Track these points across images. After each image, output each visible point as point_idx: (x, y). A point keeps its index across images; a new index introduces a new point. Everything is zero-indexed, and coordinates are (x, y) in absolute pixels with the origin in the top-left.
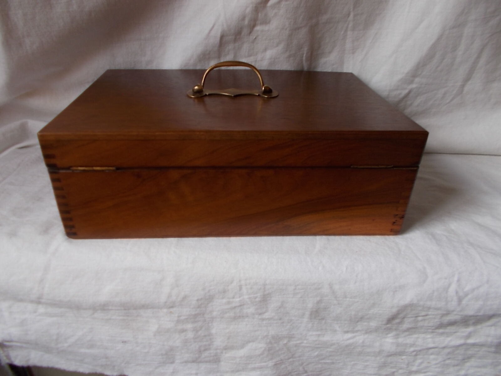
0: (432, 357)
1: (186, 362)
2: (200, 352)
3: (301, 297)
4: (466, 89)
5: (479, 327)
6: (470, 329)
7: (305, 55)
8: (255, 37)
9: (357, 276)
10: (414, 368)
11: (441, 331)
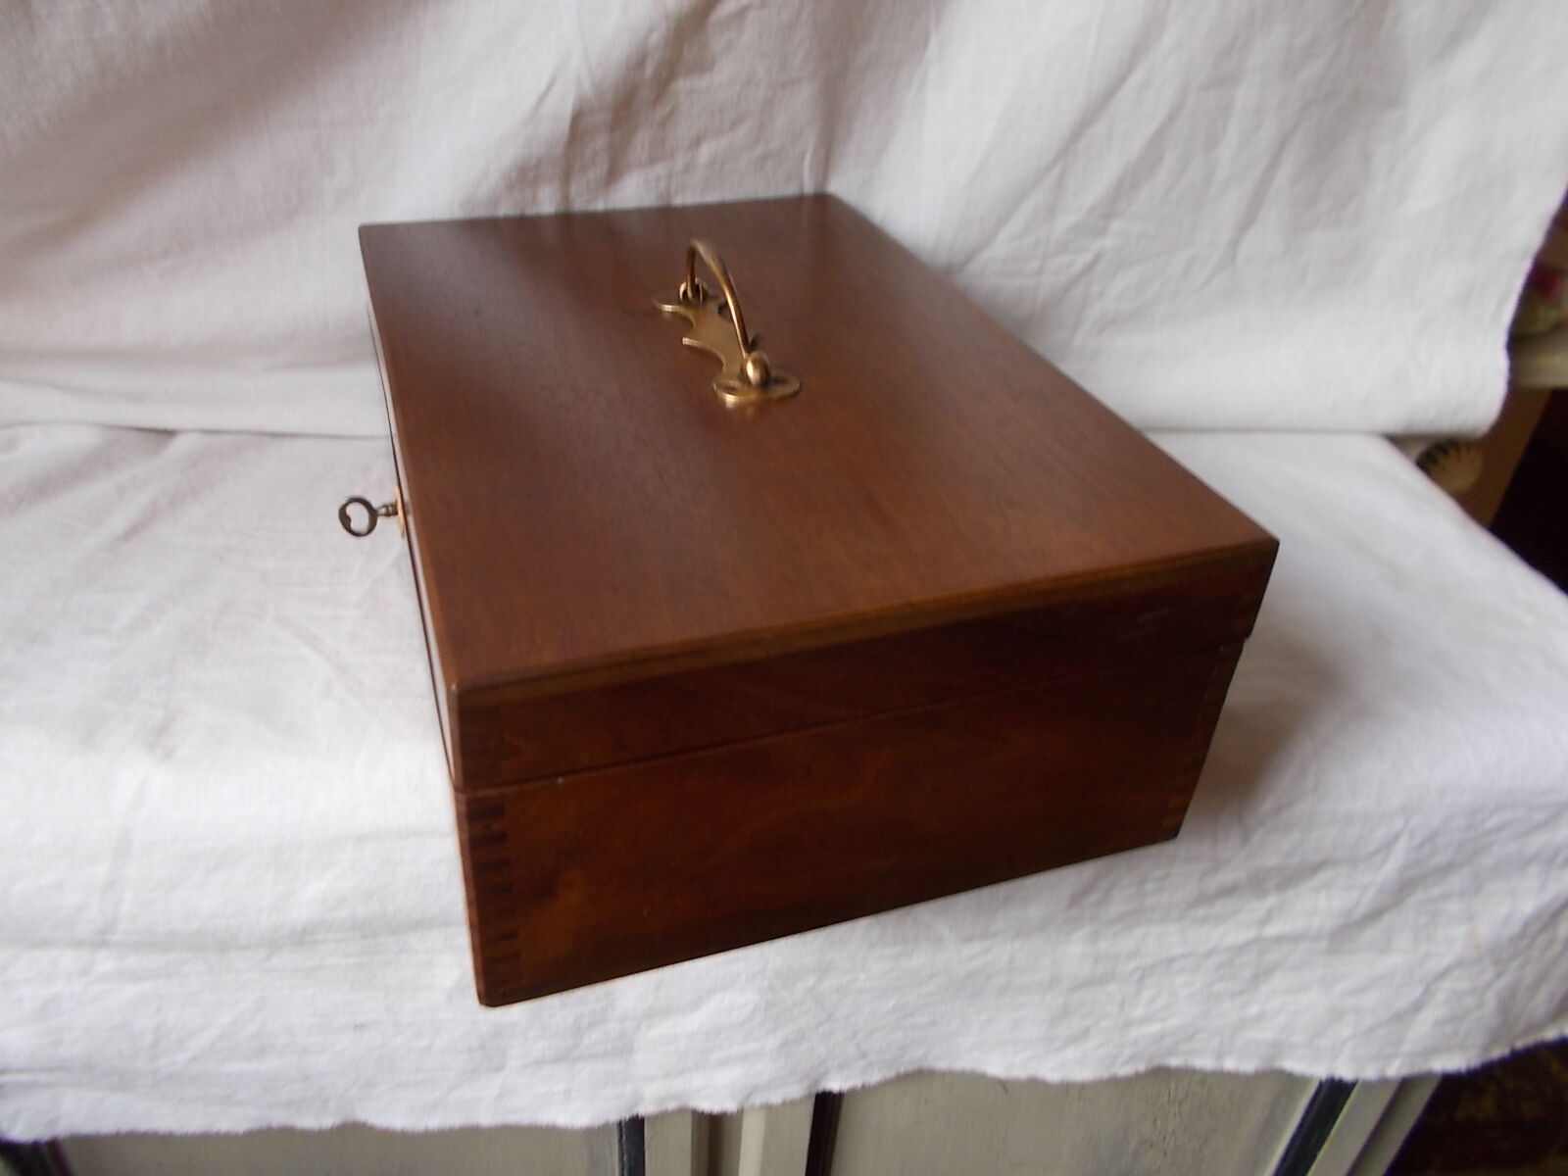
0: (1180, 979)
1: (539, 1063)
2: (578, 1031)
4: (1244, 249)
5: (1290, 893)
6: (1271, 901)
7: (808, 157)
8: (668, 110)
10: (1138, 1012)
11: (1201, 912)
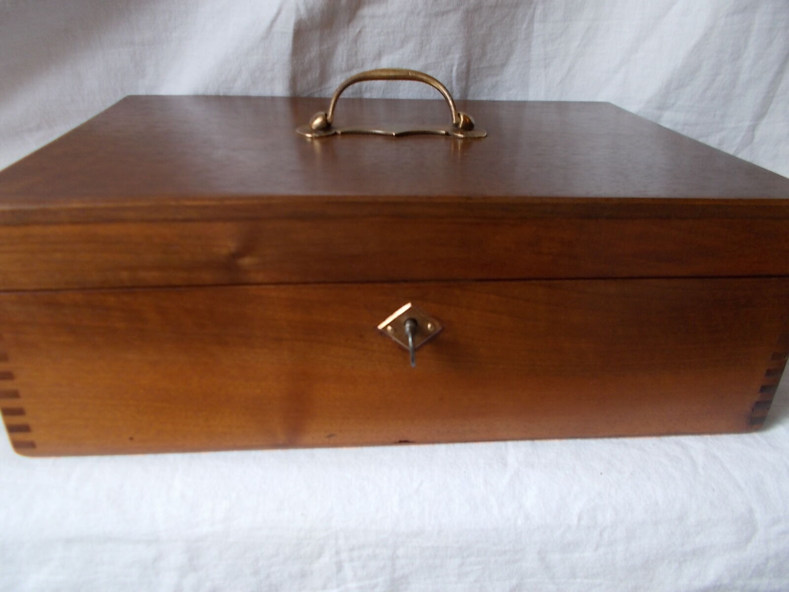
3: (475, 581)
7: (455, 68)
8: (358, 30)
9: (601, 534)
